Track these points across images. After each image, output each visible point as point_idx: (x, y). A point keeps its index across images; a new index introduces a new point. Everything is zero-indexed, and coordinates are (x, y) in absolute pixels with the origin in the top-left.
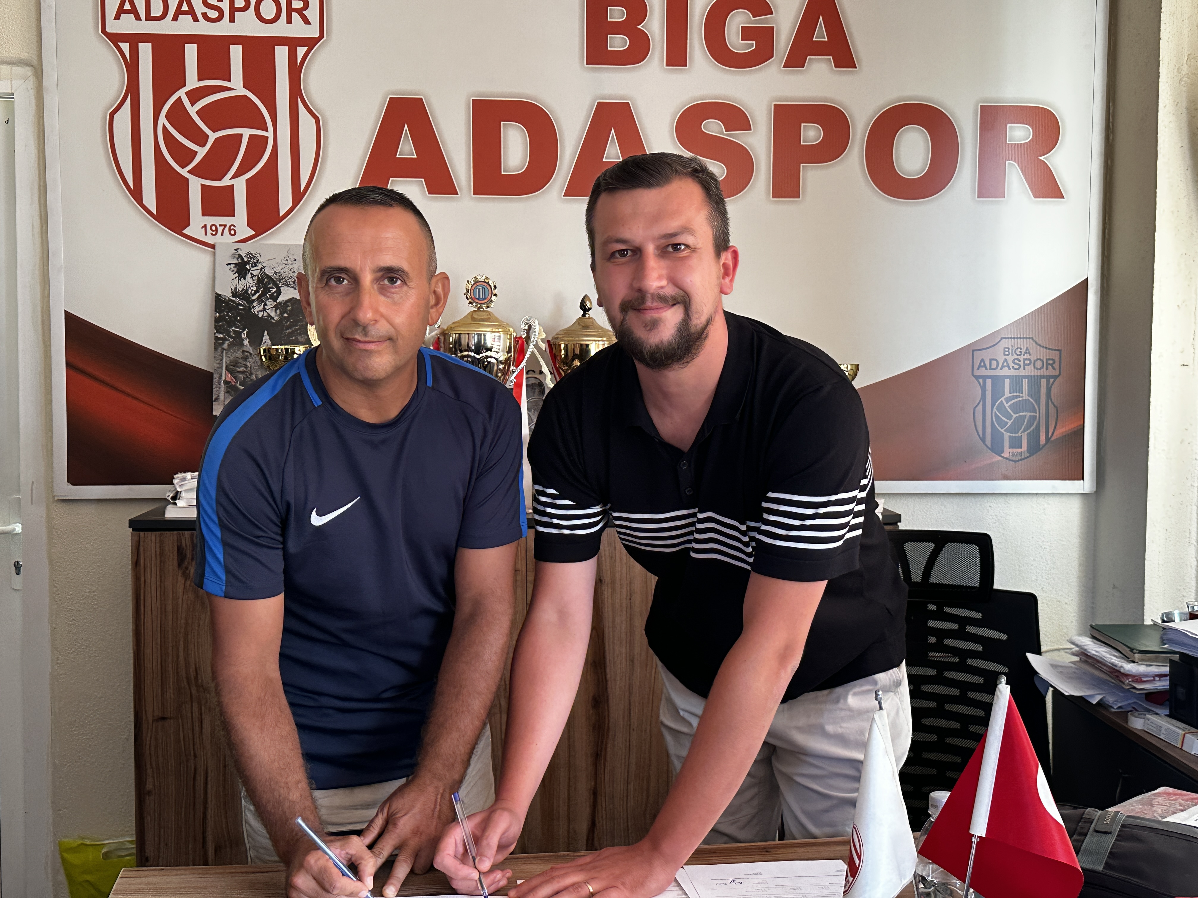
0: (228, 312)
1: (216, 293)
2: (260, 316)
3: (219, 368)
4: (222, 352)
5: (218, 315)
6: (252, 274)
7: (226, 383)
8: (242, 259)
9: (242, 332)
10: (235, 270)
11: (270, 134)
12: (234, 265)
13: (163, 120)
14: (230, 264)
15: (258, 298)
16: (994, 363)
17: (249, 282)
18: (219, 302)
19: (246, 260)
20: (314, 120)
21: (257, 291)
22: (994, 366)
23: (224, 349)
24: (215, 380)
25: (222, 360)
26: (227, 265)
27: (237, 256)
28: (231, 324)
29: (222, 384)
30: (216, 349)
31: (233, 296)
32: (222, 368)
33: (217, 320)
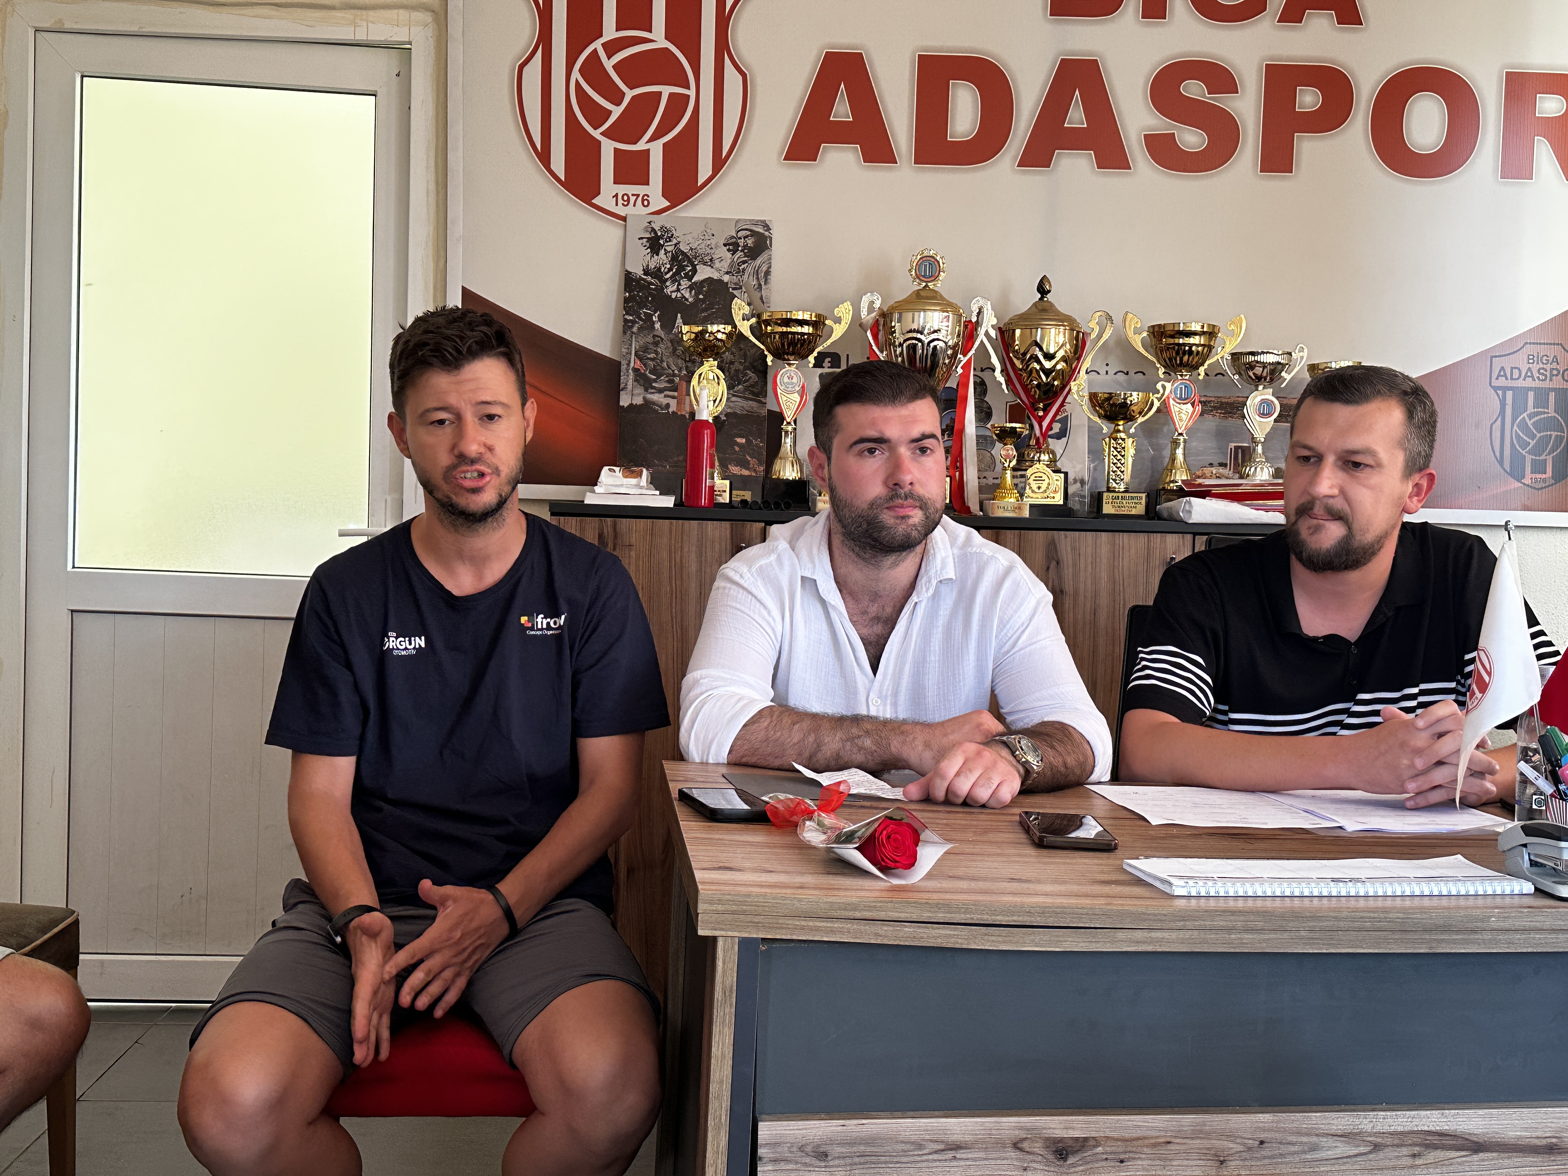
0: (638, 292)
1: (626, 271)
2: (674, 296)
3: (627, 353)
4: (632, 336)
5: (627, 294)
6: (665, 250)
7: (635, 370)
8: (656, 233)
9: (654, 315)
10: (648, 245)
11: (692, 93)
12: (646, 240)
13: (576, 75)
14: (642, 238)
15: (671, 277)
16: (1516, 372)
17: (662, 258)
18: (629, 281)
19: (659, 234)
20: (741, 78)
21: (670, 270)
22: (1516, 376)
23: (633, 333)
24: (624, 367)
25: (631, 345)
26: (639, 239)
27: (650, 230)
28: (642, 304)
29: (630, 371)
30: (625, 333)
31: (644, 274)
32: (631, 354)
33: (626, 301)
